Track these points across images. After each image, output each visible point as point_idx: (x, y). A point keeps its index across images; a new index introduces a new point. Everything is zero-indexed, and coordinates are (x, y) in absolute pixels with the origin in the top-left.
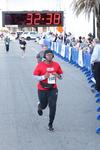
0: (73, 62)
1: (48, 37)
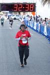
0: (41, 33)
1: (26, 18)
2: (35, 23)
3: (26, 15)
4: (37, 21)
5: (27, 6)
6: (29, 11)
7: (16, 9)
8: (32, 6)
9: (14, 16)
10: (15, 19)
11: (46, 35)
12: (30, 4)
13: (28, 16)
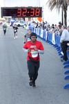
2: (42, 31)
3: (32, 21)
4: (44, 28)
5: (32, 11)
6: (35, 16)
7: (19, 14)
8: (38, 11)
9: (18, 22)
10: (19, 25)
11: (54, 43)
12: (35, 8)
13: (34, 22)
